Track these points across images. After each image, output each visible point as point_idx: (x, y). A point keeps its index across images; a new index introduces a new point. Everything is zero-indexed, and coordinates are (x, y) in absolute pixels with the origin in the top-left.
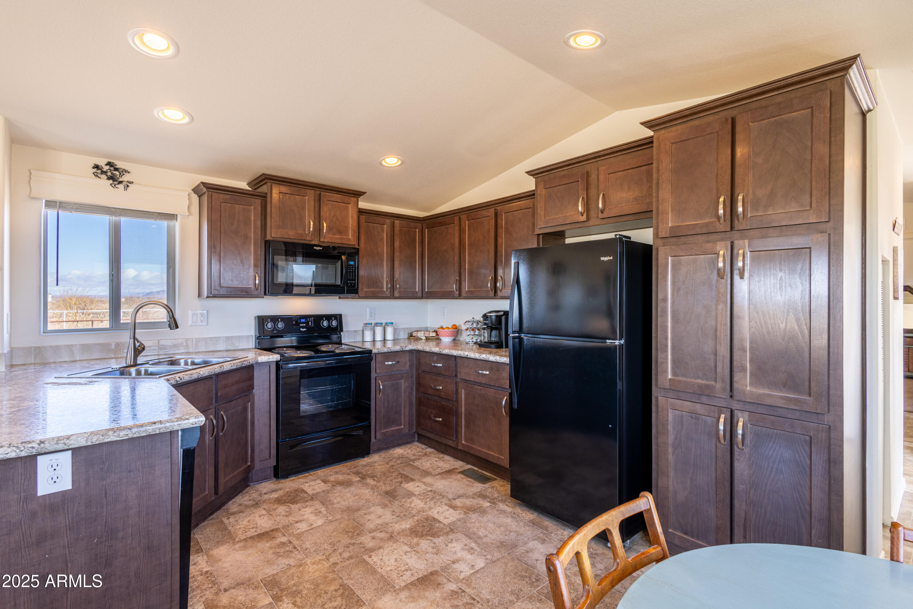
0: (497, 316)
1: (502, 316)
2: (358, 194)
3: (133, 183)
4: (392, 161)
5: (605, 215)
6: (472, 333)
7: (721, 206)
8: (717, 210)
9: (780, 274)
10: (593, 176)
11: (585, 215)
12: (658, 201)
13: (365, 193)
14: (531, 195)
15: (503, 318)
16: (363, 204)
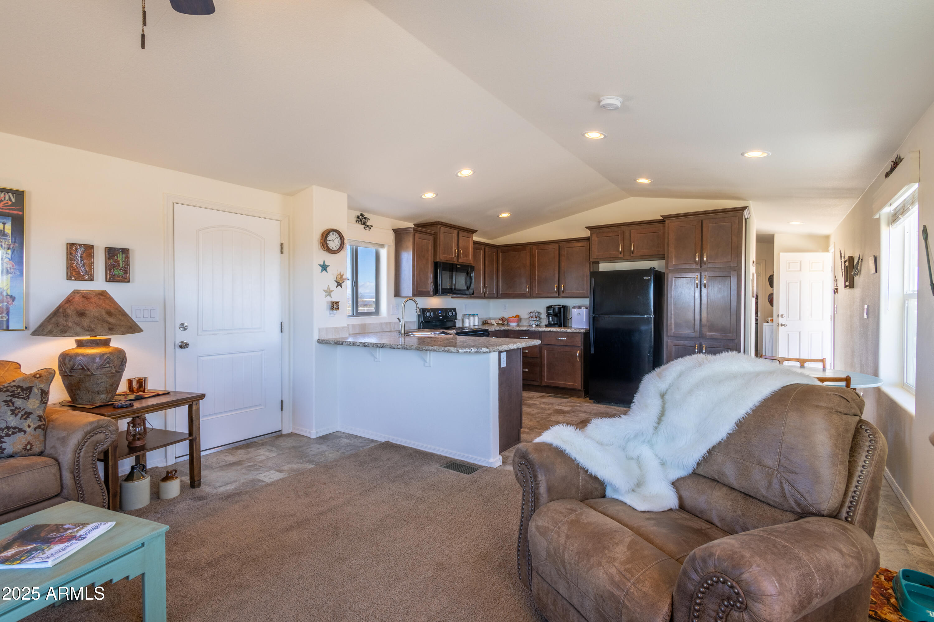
0: (559, 308)
1: (561, 308)
2: (473, 231)
3: (373, 226)
4: (505, 215)
5: (634, 255)
6: (535, 319)
7: (697, 257)
8: (695, 258)
9: (720, 286)
10: (627, 234)
11: (622, 254)
12: (668, 252)
13: (477, 231)
14: (587, 239)
15: (562, 309)
16: (476, 238)
